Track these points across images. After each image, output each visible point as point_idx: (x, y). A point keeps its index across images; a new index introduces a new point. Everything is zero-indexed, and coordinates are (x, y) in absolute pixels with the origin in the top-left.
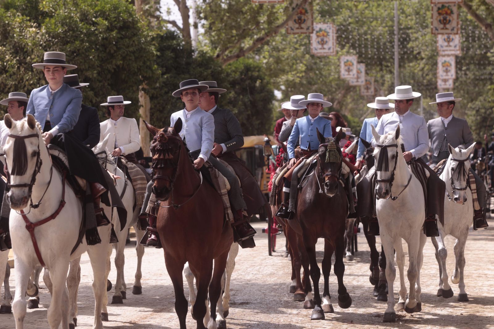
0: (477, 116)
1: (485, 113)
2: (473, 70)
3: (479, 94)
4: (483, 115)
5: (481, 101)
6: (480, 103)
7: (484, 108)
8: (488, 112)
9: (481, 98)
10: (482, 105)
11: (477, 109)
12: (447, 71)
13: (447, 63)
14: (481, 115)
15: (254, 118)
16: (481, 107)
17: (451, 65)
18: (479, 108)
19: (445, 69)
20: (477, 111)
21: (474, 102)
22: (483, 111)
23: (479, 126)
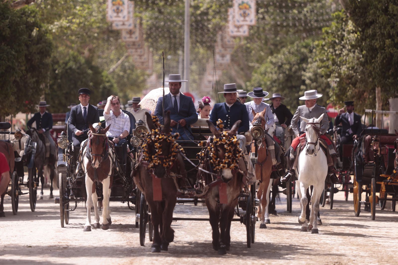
0: (280, 73)
1: (290, 69)
2: (272, 14)
3: (282, 44)
4: (287, 72)
5: (284, 54)
6: (283, 56)
7: (289, 63)
8: (293, 69)
9: (285, 50)
10: (287, 59)
11: (280, 64)
12: (245, 15)
13: (245, 5)
14: (284, 73)
15: (29, 75)
16: (285, 62)
17: (250, 7)
18: (282, 64)
19: (242, 12)
20: (280, 67)
21: (275, 55)
22: (287, 67)
23: (281, 86)
